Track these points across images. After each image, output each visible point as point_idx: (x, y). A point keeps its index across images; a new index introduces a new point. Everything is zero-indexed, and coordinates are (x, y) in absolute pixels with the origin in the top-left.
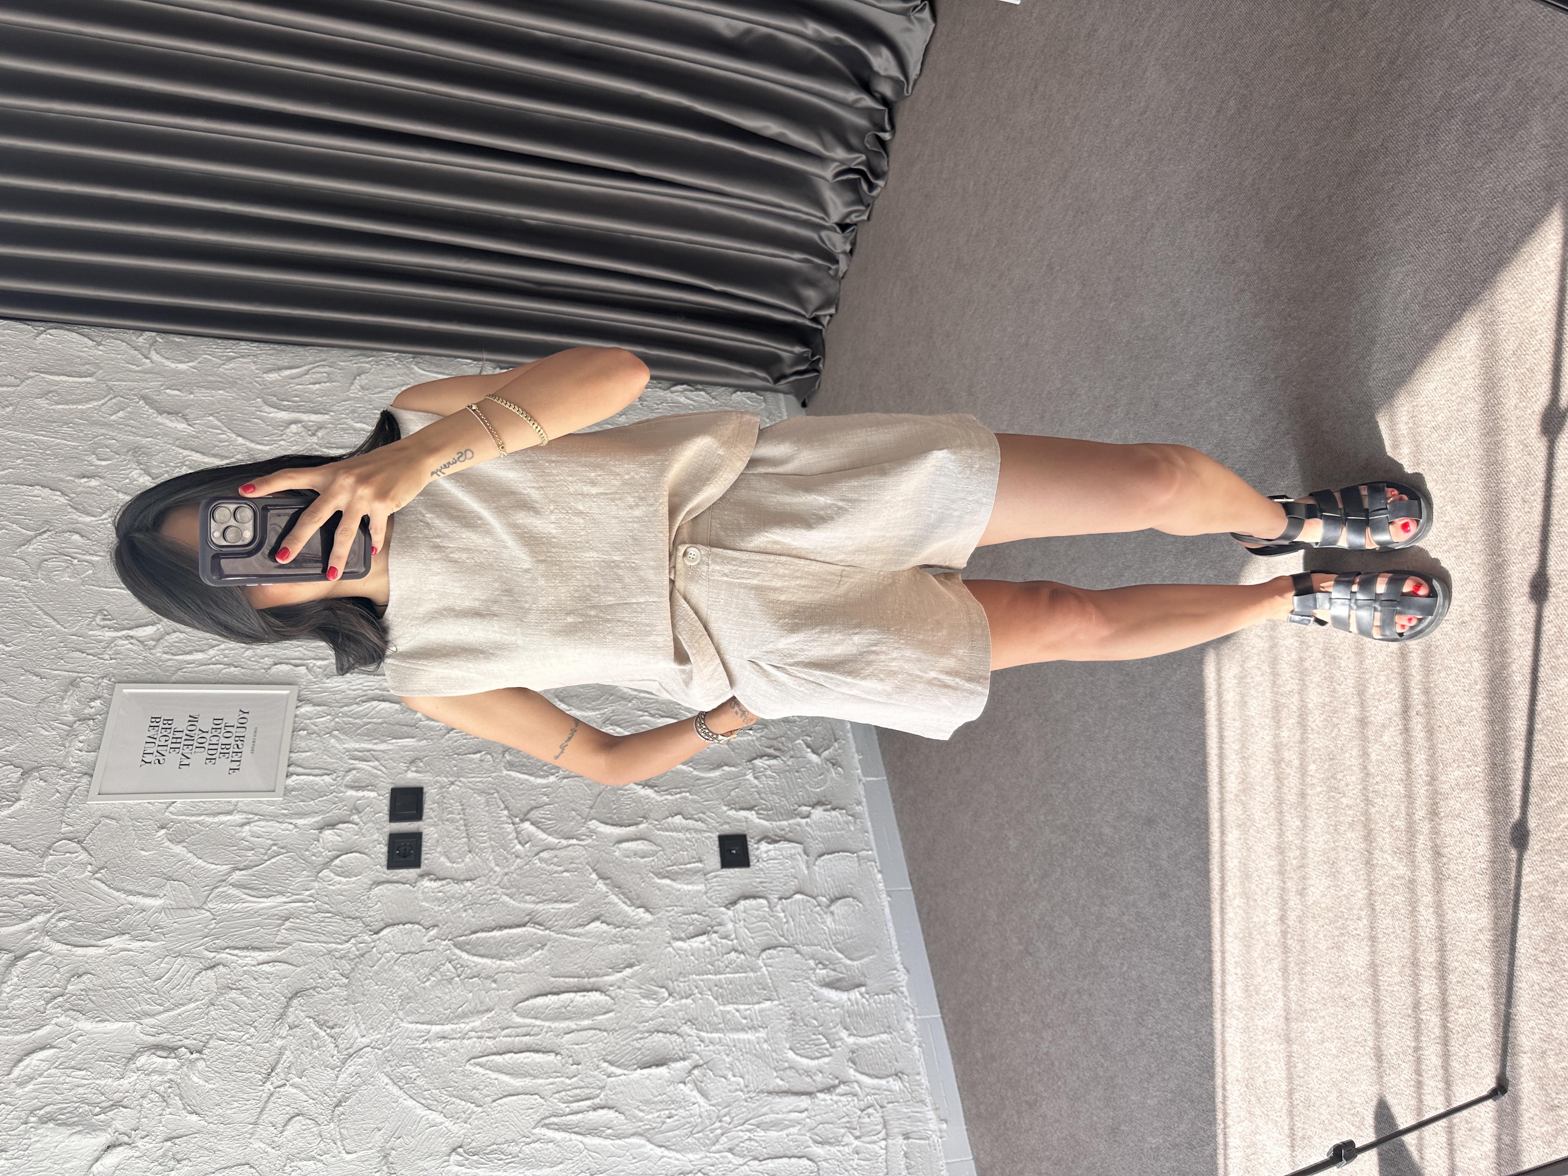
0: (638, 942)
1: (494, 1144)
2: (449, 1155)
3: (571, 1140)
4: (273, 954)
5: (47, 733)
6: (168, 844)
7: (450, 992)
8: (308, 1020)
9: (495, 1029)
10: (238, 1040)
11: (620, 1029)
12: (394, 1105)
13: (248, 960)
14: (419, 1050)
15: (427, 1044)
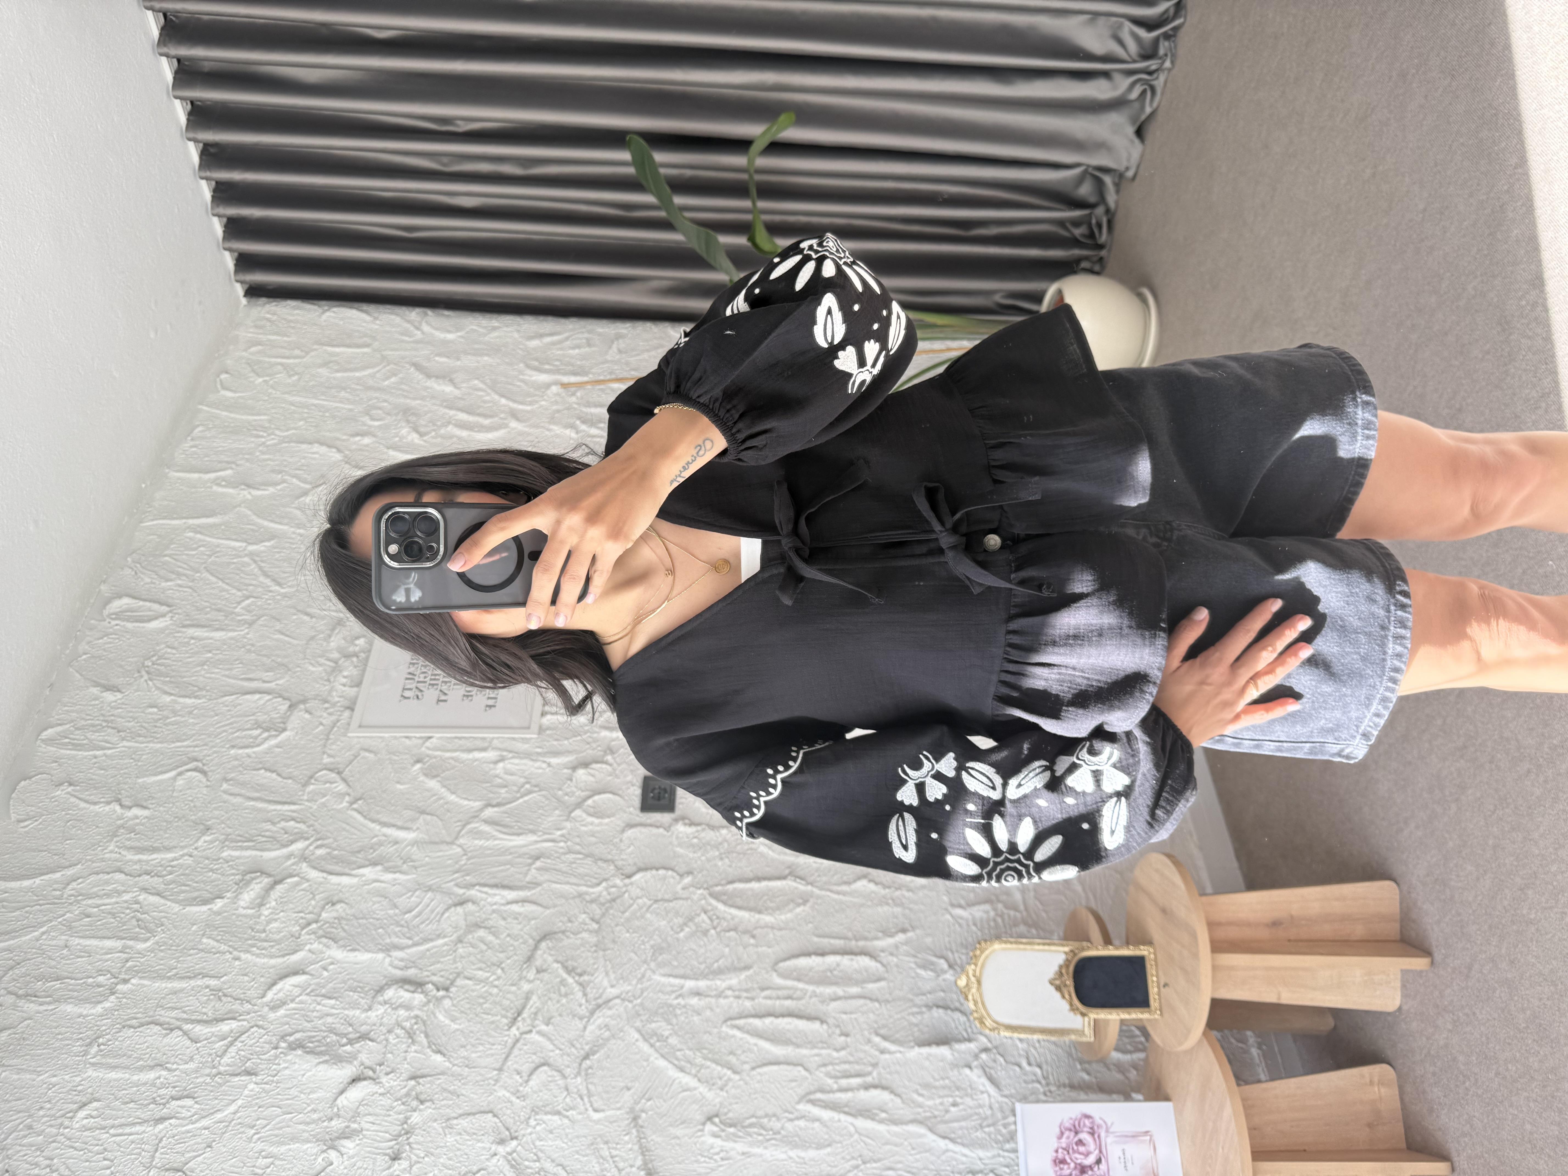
0: (911, 906)
1: (753, 1116)
2: (704, 1124)
3: (839, 1121)
4: (522, 894)
5: (313, 669)
6: (422, 778)
7: (705, 945)
8: (556, 965)
9: (753, 989)
10: (485, 981)
11: (894, 1000)
12: (645, 1064)
13: (497, 899)
14: (671, 1006)
15: (680, 1000)
